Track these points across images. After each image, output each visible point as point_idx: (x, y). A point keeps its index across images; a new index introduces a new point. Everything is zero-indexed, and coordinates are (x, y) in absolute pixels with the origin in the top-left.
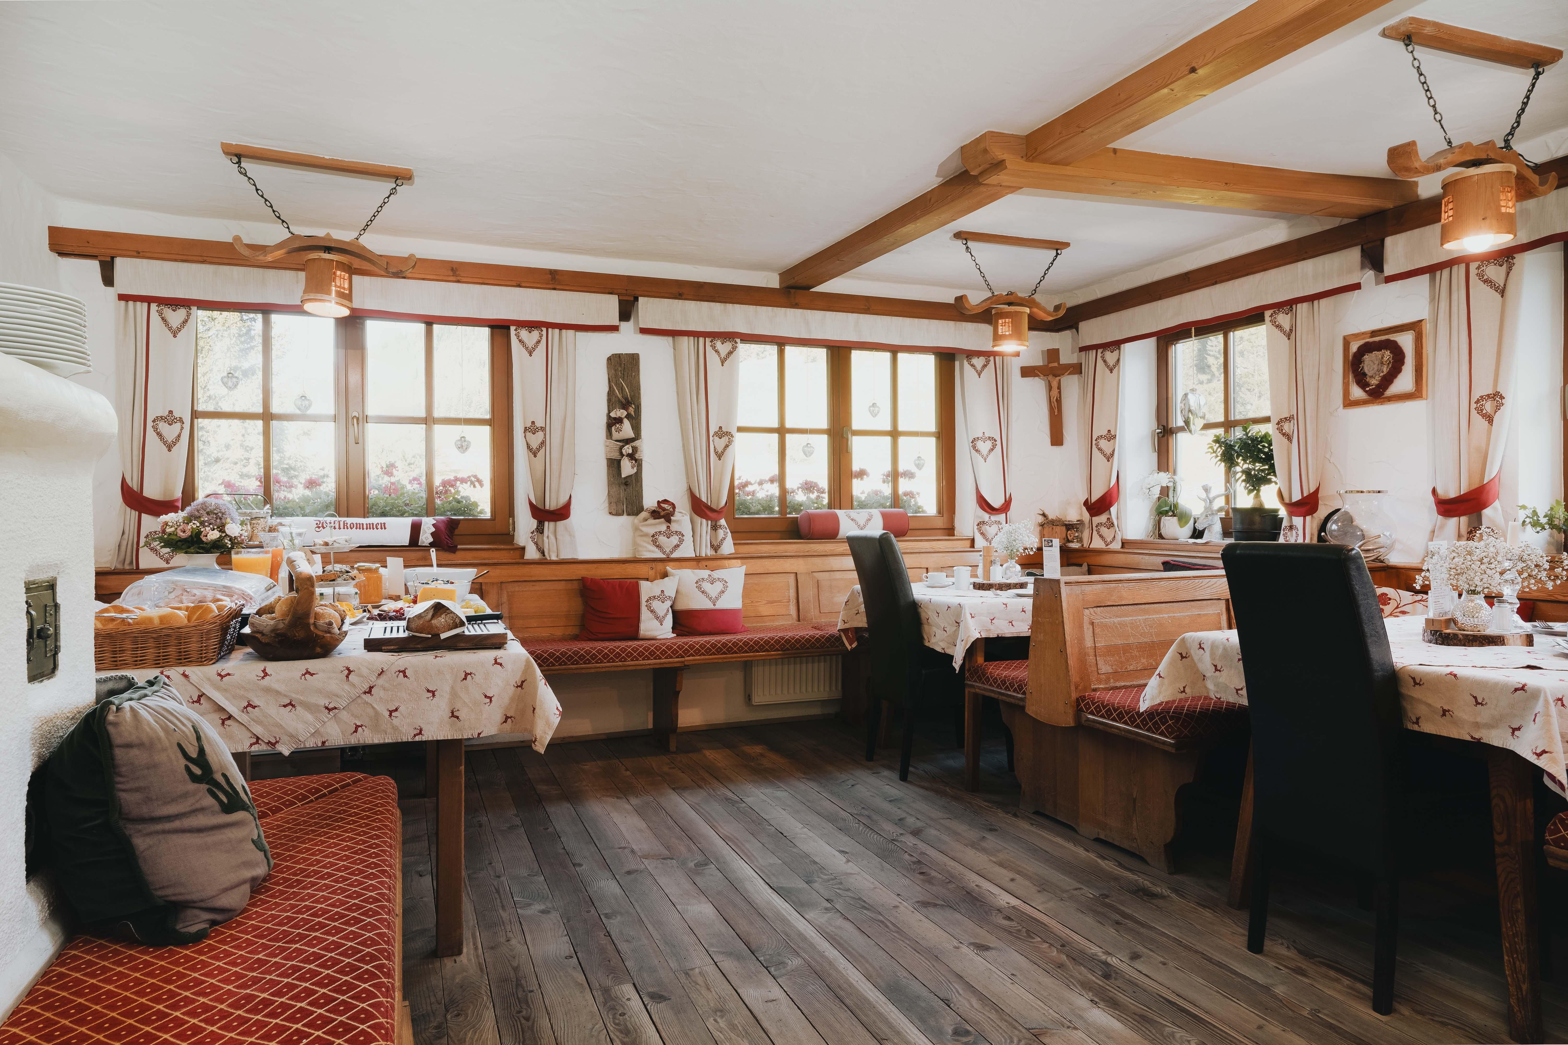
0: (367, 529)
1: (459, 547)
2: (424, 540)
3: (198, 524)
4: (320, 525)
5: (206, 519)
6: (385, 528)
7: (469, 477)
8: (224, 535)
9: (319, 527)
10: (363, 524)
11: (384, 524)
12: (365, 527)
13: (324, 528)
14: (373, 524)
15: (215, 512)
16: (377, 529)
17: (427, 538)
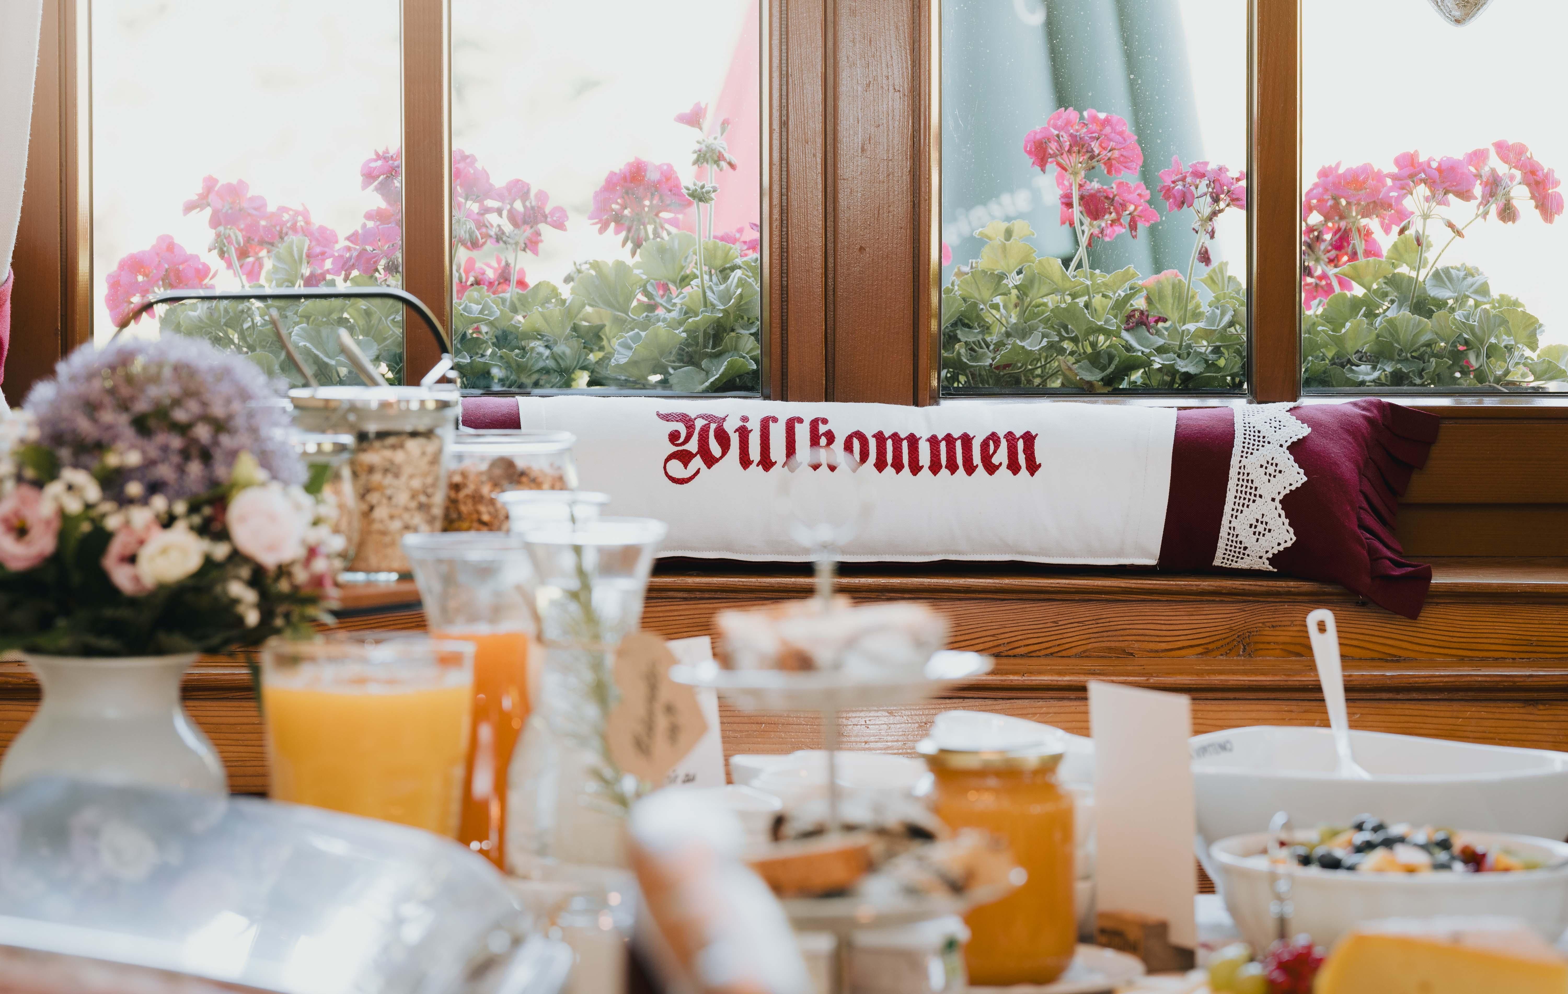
0: (935, 468)
1: (1440, 579)
2: (1246, 537)
3: (92, 492)
4: (693, 446)
5: (133, 458)
6: (1033, 467)
7: (1478, 157)
8: (221, 551)
9: (685, 458)
10: (913, 440)
11: (1029, 439)
12: (925, 458)
13: (710, 461)
14: (967, 440)
15: (180, 415)
16: (991, 469)
17: (1260, 528)
